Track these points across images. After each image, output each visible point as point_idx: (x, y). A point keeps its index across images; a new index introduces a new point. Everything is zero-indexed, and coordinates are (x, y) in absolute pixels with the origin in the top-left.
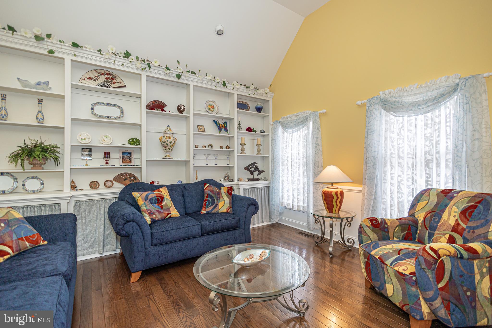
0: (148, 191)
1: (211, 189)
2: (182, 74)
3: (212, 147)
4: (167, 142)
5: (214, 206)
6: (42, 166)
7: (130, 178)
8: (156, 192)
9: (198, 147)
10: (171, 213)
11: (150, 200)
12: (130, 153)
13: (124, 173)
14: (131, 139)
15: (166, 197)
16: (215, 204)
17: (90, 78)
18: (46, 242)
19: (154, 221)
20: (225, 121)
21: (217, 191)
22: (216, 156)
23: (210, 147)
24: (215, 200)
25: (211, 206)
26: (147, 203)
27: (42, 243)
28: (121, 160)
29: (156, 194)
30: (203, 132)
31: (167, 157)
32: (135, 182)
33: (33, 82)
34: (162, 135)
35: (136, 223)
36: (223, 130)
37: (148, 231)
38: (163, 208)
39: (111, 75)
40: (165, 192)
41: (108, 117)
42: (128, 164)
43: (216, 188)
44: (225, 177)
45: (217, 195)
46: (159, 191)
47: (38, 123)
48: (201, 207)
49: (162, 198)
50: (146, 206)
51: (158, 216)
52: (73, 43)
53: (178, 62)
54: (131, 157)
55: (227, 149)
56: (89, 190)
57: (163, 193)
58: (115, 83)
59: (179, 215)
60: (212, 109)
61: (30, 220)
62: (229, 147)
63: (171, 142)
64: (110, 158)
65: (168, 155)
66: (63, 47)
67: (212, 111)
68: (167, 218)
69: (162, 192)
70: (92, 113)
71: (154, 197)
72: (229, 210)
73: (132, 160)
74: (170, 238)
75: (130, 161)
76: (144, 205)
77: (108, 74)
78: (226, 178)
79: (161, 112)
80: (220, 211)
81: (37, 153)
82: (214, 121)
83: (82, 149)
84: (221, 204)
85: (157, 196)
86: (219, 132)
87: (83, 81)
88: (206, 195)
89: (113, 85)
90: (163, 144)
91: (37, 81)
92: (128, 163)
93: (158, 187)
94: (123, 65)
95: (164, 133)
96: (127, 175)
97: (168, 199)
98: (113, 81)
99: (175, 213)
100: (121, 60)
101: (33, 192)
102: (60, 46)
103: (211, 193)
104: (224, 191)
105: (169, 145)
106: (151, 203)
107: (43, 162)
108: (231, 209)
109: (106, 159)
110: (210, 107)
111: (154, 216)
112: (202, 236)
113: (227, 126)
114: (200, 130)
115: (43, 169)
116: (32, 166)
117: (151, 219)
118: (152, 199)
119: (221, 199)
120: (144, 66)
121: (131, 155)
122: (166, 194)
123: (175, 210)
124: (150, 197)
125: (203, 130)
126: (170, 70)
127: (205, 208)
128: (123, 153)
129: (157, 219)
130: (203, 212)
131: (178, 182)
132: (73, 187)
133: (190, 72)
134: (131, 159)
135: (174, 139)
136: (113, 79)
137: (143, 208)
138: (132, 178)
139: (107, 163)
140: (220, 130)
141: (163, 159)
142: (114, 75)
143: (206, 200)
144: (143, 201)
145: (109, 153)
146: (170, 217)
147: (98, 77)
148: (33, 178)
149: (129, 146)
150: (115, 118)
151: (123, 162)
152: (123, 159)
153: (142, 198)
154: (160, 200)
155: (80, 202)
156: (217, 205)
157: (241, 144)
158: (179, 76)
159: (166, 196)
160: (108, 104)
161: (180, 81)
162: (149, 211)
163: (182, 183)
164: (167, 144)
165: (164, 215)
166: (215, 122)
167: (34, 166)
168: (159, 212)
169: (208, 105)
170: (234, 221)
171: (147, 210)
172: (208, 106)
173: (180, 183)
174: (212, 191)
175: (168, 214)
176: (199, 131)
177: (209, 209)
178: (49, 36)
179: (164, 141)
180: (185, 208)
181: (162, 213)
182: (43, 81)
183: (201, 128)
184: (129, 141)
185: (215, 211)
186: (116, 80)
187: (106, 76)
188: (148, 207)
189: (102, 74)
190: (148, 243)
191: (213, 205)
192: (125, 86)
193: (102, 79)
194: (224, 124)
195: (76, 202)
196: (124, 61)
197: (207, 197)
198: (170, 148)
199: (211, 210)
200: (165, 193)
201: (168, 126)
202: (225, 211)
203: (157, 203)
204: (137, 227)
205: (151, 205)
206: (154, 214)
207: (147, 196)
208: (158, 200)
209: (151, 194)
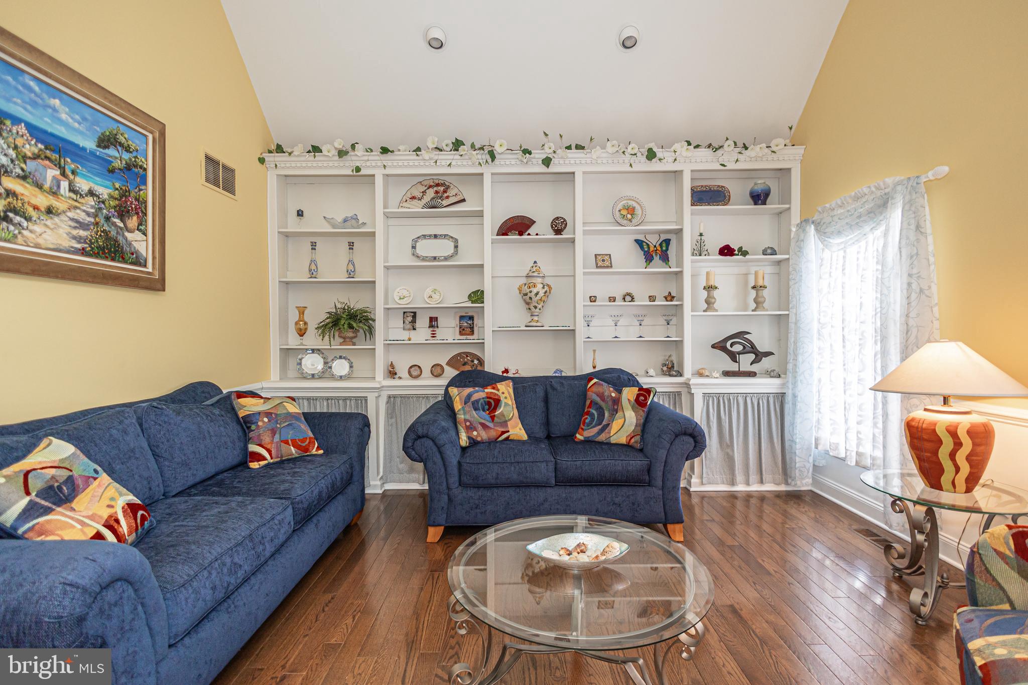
0: (474, 386)
1: (600, 389)
2: (554, 155)
3: (633, 300)
4: (529, 295)
5: (600, 427)
6: (354, 340)
7: (473, 361)
8: (489, 390)
9: (595, 301)
10: (508, 431)
11: (473, 403)
12: (471, 318)
13: (464, 353)
14: (473, 292)
15: (506, 401)
16: (604, 423)
17: (413, 198)
18: (321, 452)
19: (473, 443)
20: (664, 237)
21: (613, 395)
22: (641, 318)
23: (628, 298)
24: (607, 414)
25: (594, 427)
26: (467, 409)
27: (314, 452)
28: (458, 329)
29: (487, 393)
30: (607, 267)
31: (534, 324)
32: (479, 368)
33: (340, 219)
34: (524, 281)
35: (433, 441)
36: (657, 259)
37: (453, 458)
38: (496, 419)
39: (442, 185)
40: (505, 391)
41: (435, 258)
42: (469, 337)
43: (611, 389)
44: (664, 365)
45: (610, 403)
46: (494, 388)
47: (349, 278)
48: (577, 428)
49: (498, 402)
50: (464, 414)
51: (481, 435)
52: (382, 148)
53: (546, 135)
54: (473, 324)
55: (667, 301)
56: (407, 379)
57: (501, 392)
58: (447, 197)
59: (525, 437)
60: (629, 216)
61: (309, 418)
62: (673, 297)
63: (537, 294)
64: (437, 327)
65: (536, 318)
66: (370, 158)
67: (630, 220)
68: (500, 439)
69: (498, 390)
70: (413, 255)
71: (483, 398)
72: (633, 440)
73: (476, 329)
74: (491, 478)
75: (472, 333)
76: (462, 412)
77: (438, 185)
78: (665, 368)
79: (519, 237)
80: (613, 440)
81: (342, 322)
82: (637, 241)
83: (404, 313)
84: (615, 426)
85: (488, 398)
86: (645, 264)
87: (405, 204)
88: (588, 403)
89: (445, 203)
90: (524, 297)
91: (344, 216)
92: (468, 335)
93: (493, 380)
94: (450, 165)
95: (528, 276)
96: (467, 356)
97: (509, 405)
98: (445, 195)
99: (517, 431)
100: (447, 157)
101: (341, 377)
102: (366, 158)
103: (598, 399)
104: (629, 394)
105: (535, 299)
106: (476, 409)
108: (638, 438)
109: (431, 329)
110: (624, 212)
111: (475, 433)
112: (556, 485)
113: (667, 249)
114: (600, 264)
115: (354, 344)
116: (342, 340)
117: (469, 438)
118: (477, 401)
119: (620, 414)
120: (484, 157)
121: (473, 320)
122: (506, 394)
123: (520, 426)
124: (475, 397)
125: (607, 264)
126: (530, 153)
127: (582, 429)
128: (462, 318)
129: (479, 439)
130: (579, 437)
131: (555, 372)
132: (392, 373)
133: (573, 147)
134: (473, 328)
135: (543, 288)
136: (445, 192)
137: (461, 417)
138: (476, 362)
139: (433, 336)
140: (649, 258)
141: (526, 326)
142: (447, 184)
143: (588, 413)
144: (461, 404)
145: (436, 319)
146: (507, 439)
147: (424, 192)
148: (341, 357)
149: (469, 304)
150: (446, 259)
151: (461, 334)
152: (460, 328)
153: (460, 399)
154: (493, 404)
155: (395, 397)
156: (608, 425)
157: (704, 288)
158: (547, 162)
159: (506, 398)
160: (436, 236)
161: (553, 169)
162: (468, 424)
163: (564, 374)
164: (531, 298)
165: (493, 434)
166: (639, 243)
167: (345, 340)
168: (484, 426)
169: (620, 206)
170: (636, 464)
171: (466, 420)
172: (620, 211)
173: (557, 375)
174: (601, 396)
175: (503, 433)
176: (597, 267)
177: (590, 433)
178: (353, 147)
179: (525, 292)
180: (547, 423)
181: (491, 428)
182: (349, 215)
183: (603, 261)
184: (470, 296)
185: (602, 438)
186: (451, 192)
187: (435, 189)
188: (467, 417)
189: (430, 187)
190: (454, 480)
191: (600, 424)
192: (464, 200)
193: (431, 193)
194: (661, 245)
195: (389, 397)
196: (451, 157)
197: (590, 407)
198: (537, 305)
199: (593, 436)
200: (503, 393)
201: (535, 262)
202: (623, 441)
203: (488, 410)
204: (435, 449)
205: (474, 412)
206: (475, 429)
207: (469, 396)
208: (489, 404)
209: (477, 392)
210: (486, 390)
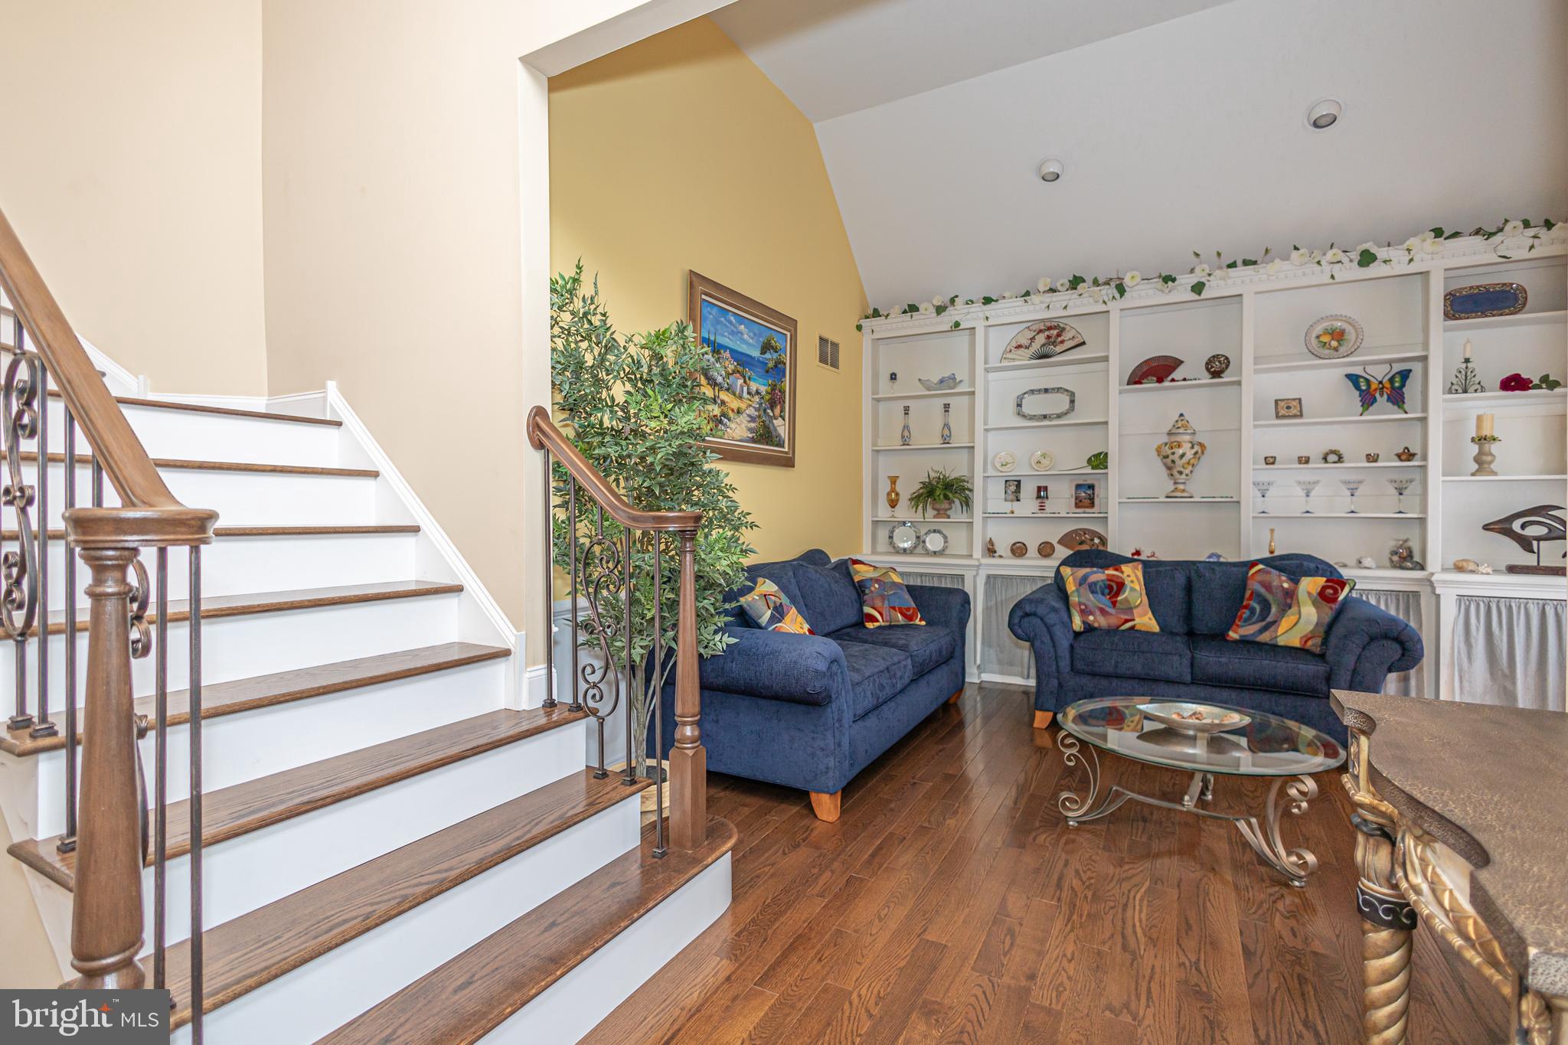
0: (1092, 566)
1: (1266, 578)
2: (1208, 278)
3: (1340, 459)
4: (1171, 457)
5: (1264, 623)
6: (948, 512)
7: (1092, 540)
8: (1111, 572)
9: (1273, 463)
10: (1133, 620)
11: (1090, 585)
12: (1091, 487)
13: (1081, 529)
14: (1094, 456)
15: (1132, 585)
16: (1270, 619)
17: (1019, 347)
18: (923, 623)
19: (1089, 629)
20: (1397, 367)
21: (1286, 585)
22: (1352, 486)
23: (1332, 458)
24: (1274, 609)
25: (1254, 623)
26: (1082, 590)
27: (917, 622)
28: (1073, 501)
29: (1108, 575)
30: (1295, 416)
31: (1179, 494)
32: (1101, 548)
33: (935, 379)
34: (1165, 439)
35: (1042, 620)
36: (1382, 401)
37: (1064, 643)
38: (1118, 605)
39: (1055, 328)
40: (1132, 574)
41: (1045, 417)
42: (1087, 510)
43: (1284, 578)
44: (1394, 553)
45: (1280, 594)
46: (1117, 570)
47: (944, 443)
48: (1230, 624)
49: (1121, 586)
50: (1079, 596)
51: (1099, 621)
52: (984, 298)
53: (1197, 255)
54: (1093, 494)
55: (1401, 460)
56: (1009, 558)
57: (1125, 575)
58: (1062, 342)
59: (1156, 629)
60: (1334, 343)
61: (911, 589)
62: (1414, 455)
63: (1182, 456)
64: (1047, 498)
65: (1181, 487)
66: (971, 310)
67: (1336, 349)
68: (1124, 627)
69: (1122, 572)
70: (1019, 414)
71: (1103, 581)
72: (1310, 643)
73: (1096, 501)
74: (1109, 668)
75: (1092, 505)
76: (1076, 594)
77: (1050, 328)
78: (1396, 558)
79: (1157, 385)
80: (1281, 642)
81: (938, 492)
82: (1349, 376)
83: (1006, 481)
84: (1285, 624)
85: (1109, 580)
86: (1361, 409)
87: (1009, 356)
88: (1248, 594)
89: (1059, 349)
90: (1165, 460)
91: (940, 377)
92: (1087, 507)
93: (1117, 561)
94: (1065, 307)
95: (1170, 434)
96: (1085, 534)
97: (1135, 590)
98: (1060, 339)
99: (1146, 621)
100: (1064, 297)
101: (935, 552)
102: (966, 311)
103: (1262, 590)
104: (1309, 585)
105: (1179, 463)
106: (1093, 592)
107: (947, 506)
108: (1318, 641)
109: (1039, 500)
110: (1325, 339)
111: (1091, 618)
112: (1192, 683)
114: (1282, 412)
115: (949, 517)
116: (936, 512)
117: (1084, 622)
118: (1095, 583)
119: (1294, 609)
120: (1110, 291)
121: (1093, 490)
122: (1133, 578)
123: (1150, 614)
124: (1093, 578)
125: (1294, 411)
126: (1174, 280)
127: (1238, 626)
128: (1078, 487)
129: (1096, 625)
130: (1233, 635)
131: (1209, 557)
132: (991, 551)
133: (1239, 263)
134: (1093, 499)
135: (1192, 447)
136: (1059, 335)
137: (1074, 599)
138: (1097, 541)
139: (1042, 508)
140: (1368, 400)
141: (1167, 497)
142: (1062, 325)
143: (1247, 607)
144: (1075, 586)
145: (1046, 489)
146: (1132, 628)
147: (1033, 339)
148: (935, 531)
149: (1089, 470)
150: (1059, 416)
151: (1077, 506)
152: (1076, 499)
153: (1074, 579)
154: (1115, 588)
155: (995, 576)
156: (1274, 622)
157: (1473, 440)
158: (1198, 288)
159: (1132, 582)
160: (1046, 391)
161: (1205, 294)
162: (1083, 607)
163: (1222, 560)
164: (1173, 462)
165: (1113, 621)
166: (1353, 379)
167: (941, 513)
168: (1103, 611)
169: (1319, 329)
170: (1308, 669)
171: (1080, 604)
172: (1318, 337)
173: (1212, 560)
174: (1268, 587)
175: (1127, 621)
176: (1278, 417)
177: (1248, 630)
178: (952, 301)
179: (1165, 454)
180: (1188, 615)
181: (1111, 614)
182: (946, 375)
183: (1288, 408)
184: (1089, 461)
185: (1265, 637)
186: (1066, 336)
187: (1047, 333)
188: (1083, 600)
189: (1041, 331)
190: (1065, 664)
191: (1263, 620)
192: (1083, 343)
193: (1041, 339)
194: (1392, 380)
195: (989, 577)
196: (1068, 297)
197: (1250, 598)
198: (1182, 469)
199: (1253, 635)
200: (1129, 576)
201: (1182, 415)
202: (1297, 643)
203: (1109, 594)
204: (1045, 629)
205: (1091, 595)
206: (1091, 613)
207: (1085, 578)
208: (1110, 588)
209: (1095, 573)
210: (1106, 572)
